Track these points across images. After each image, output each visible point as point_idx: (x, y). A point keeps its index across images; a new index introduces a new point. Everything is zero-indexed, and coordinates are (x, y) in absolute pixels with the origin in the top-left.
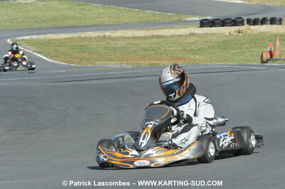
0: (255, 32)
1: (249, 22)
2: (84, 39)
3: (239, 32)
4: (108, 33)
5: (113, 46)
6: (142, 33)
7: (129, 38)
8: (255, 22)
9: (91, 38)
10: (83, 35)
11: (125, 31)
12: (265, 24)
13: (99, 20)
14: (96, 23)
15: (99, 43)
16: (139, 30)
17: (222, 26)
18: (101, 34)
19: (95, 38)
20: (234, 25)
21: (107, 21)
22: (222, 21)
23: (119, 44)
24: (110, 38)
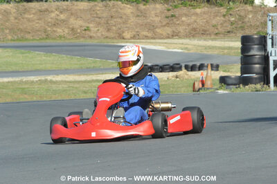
0: (193, 77)
1: (187, 67)
2: (26, 82)
3: (177, 77)
4: (49, 78)
5: (54, 89)
6: (83, 78)
7: (70, 82)
8: (193, 68)
9: (33, 82)
10: (25, 79)
11: (66, 76)
12: (202, 70)
13: (41, 66)
14: (38, 68)
15: (40, 86)
16: (80, 75)
17: (161, 72)
18: (43, 78)
19: (37, 81)
20: (172, 71)
21: (49, 66)
22: (161, 67)
23: (61, 87)
24: (51, 82)
